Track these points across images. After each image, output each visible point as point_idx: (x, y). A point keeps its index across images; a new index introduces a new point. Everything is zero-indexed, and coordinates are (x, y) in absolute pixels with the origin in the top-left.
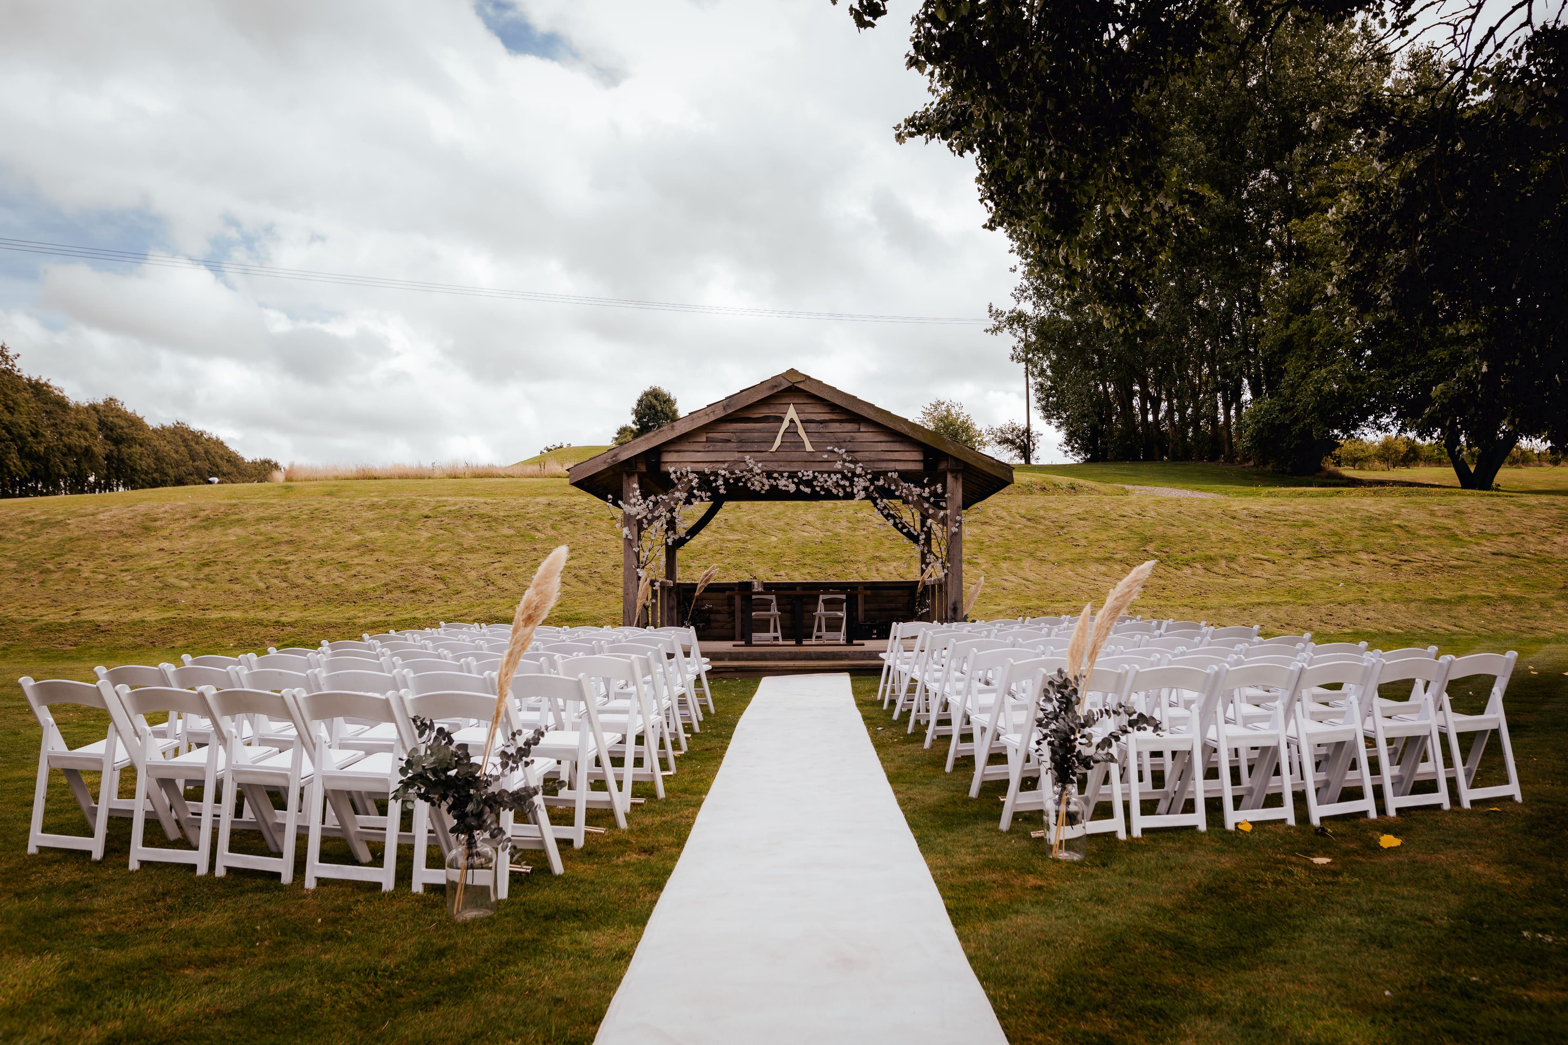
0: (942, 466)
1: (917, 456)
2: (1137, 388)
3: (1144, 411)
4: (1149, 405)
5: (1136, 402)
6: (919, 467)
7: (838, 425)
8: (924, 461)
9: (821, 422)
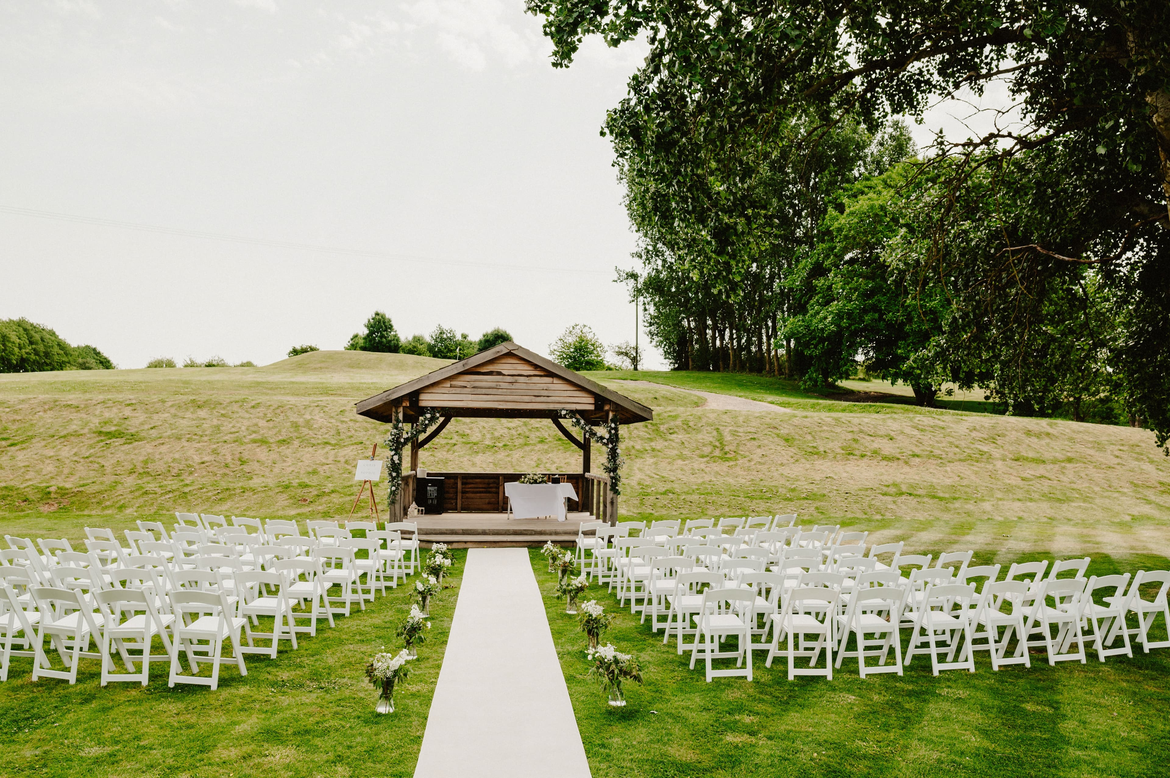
0: (607, 408)
1: (591, 400)
2: (709, 322)
3: (714, 338)
4: (717, 335)
5: (709, 332)
6: (592, 407)
7: (538, 378)
8: (595, 404)
9: (528, 376)
